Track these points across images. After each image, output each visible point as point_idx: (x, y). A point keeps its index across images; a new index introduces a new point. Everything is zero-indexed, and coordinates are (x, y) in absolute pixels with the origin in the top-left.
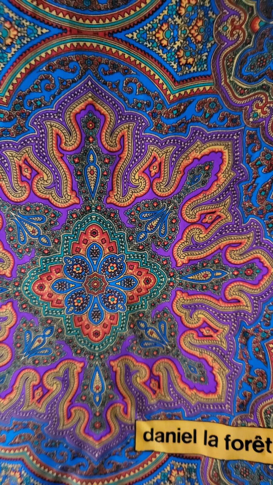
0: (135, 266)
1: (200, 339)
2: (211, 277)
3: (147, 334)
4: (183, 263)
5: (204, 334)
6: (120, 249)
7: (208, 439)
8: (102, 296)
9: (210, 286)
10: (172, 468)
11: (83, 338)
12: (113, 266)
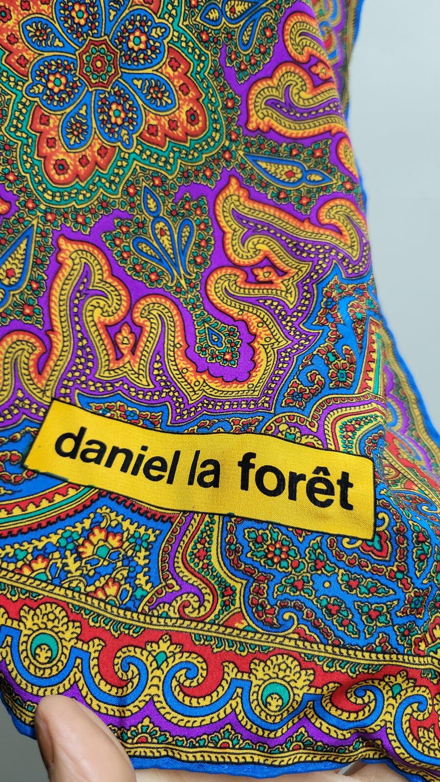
0: (182, 66)
1: (248, 287)
2: (300, 180)
3: (153, 229)
4: (258, 129)
5: (258, 278)
6: (165, 9)
7: (199, 470)
8: (102, 96)
9: (293, 195)
10: (96, 524)
11: (32, 158)
12: (139, 37)
